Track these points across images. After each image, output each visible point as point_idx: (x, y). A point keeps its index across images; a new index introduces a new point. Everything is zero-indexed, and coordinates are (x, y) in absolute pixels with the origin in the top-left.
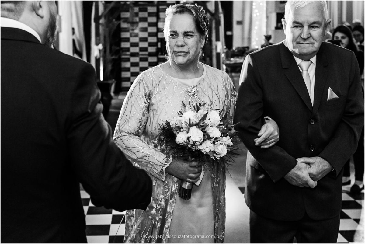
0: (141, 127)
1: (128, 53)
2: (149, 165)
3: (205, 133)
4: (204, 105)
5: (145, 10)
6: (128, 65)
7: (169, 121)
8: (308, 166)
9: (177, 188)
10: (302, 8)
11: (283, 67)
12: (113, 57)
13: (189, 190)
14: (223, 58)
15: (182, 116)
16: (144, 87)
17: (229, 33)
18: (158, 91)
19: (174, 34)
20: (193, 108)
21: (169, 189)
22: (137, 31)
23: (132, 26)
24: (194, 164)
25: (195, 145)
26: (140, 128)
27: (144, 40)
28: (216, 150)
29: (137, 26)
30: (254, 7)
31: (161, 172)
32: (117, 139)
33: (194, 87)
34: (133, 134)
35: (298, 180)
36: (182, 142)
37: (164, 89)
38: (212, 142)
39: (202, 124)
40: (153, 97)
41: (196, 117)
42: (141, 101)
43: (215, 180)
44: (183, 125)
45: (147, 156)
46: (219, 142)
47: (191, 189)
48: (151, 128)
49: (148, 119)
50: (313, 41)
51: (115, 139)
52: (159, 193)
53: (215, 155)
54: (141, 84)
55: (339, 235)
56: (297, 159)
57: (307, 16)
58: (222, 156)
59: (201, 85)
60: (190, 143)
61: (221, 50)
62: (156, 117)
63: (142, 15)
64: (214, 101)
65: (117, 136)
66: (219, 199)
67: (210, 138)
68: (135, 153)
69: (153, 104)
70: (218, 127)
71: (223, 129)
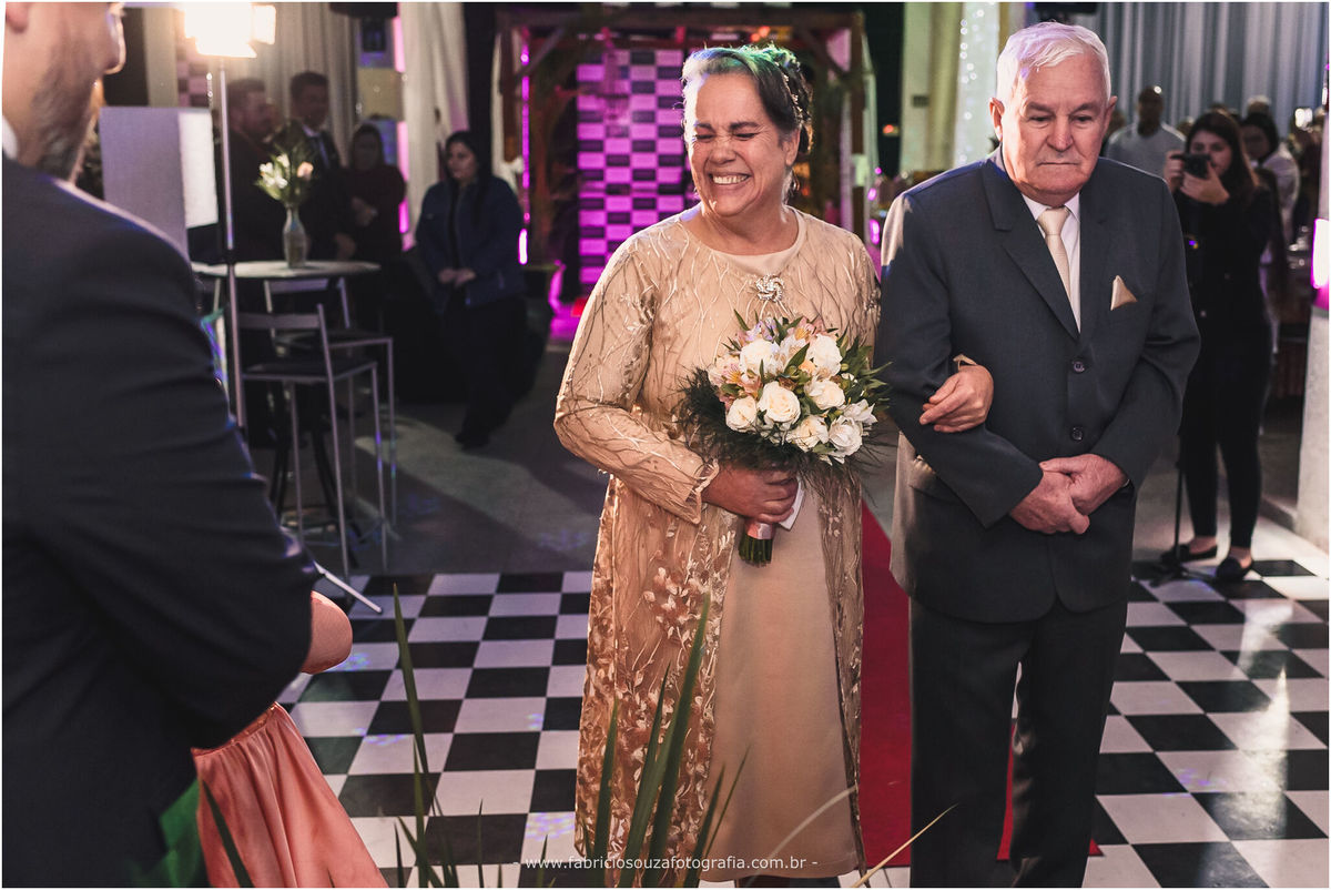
0: (631, 385)
1: (600, 185)
2: (657, 485)
3: (801, 396)
4: (796, 323)
5: (651, 60)
6: (599, 219)
7: (703, 368)
8: (1068, 479)
9: (733, 541)
10: (1051, 68)
11: (997, 226)
12: (556, 197)
13: (767, 541)
14: (872, 201)
15: (739, 356)
16: (638, 277)
17: (889, 130)
18: (675, 288)
19: (707, 133)
20: (767, 332)
21: (711, 545)
22: (624, 121)
23: (612, 107)
24: (778, 476)
25: (779, 431)
26: (628, 390)
27: (645, 146)
28: (835, 441)
29: (626, 107)
30: (963, 55)
31: (691, 499)
32: (566, 418)
33: (774, 277)
34: (610, 404)
35: (1046, 517)
36: (745, 424)
37: (691, 284)
38: (822, 420)
39: (796, 374)
40: (664, 304)
41: (776, 356)
42: (630, 316)
43: (831, 520)
44: (745, 378)
45: (652, 460)
46: (841, 419)
47: (772, 540)
48: (660, 387)
49: (649, 365)
50: (1077, 156)
51: (562, 417)
52: (684, 557)
53: (832, 453)
54: (630, 270)
55: (1126, 638)
56: (1041, 464)
57: (1066, 89)
58: (849, 453)
59: (791, 269)
60: (765, 427)
61: (866, 179)
62: (672, 359)
63: (640, 73)
64: (825, 313)
65: (567, 411)
66: (842, 567)
67: (816, 411)
68: (619, 454)
69: (662, 325)
70: (837, 379)
71: (851, 383)
